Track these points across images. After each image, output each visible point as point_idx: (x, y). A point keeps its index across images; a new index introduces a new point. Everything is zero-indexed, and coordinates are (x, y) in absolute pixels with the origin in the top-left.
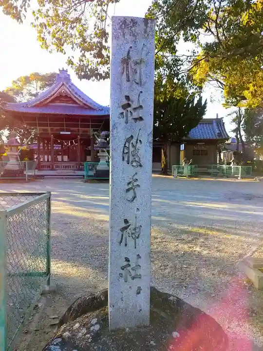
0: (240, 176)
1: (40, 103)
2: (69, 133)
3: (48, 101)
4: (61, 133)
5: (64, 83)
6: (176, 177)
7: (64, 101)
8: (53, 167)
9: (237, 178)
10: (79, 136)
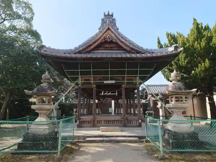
2: (114, 82)
4: (105, 82)
5: (110, 27)
7: (108, 48)
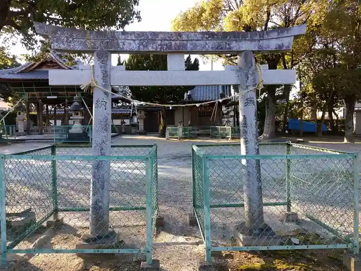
0: (230, 137)
1: (26, 69)
2: (56, 97)
3: (33, 67)
4: (48, 97)
6: (168, 139)
7: (49, 66)
8: (42, 131)
9: (228, 138)
10: (66, 100)
